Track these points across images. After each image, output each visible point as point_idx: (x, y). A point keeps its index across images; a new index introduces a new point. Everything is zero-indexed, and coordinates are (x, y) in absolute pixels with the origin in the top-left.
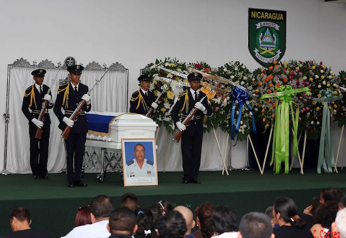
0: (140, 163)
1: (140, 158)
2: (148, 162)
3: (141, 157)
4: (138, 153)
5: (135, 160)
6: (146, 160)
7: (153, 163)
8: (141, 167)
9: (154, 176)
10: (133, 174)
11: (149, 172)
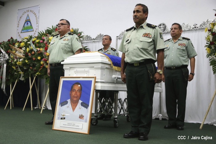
0: (74, 104)
1: (75, 99)
2: (82, 104)
3: (76, 97)
4: (74, 93)
5: (69, 101)
6: (80, 101)
7: (88, 105)
8: (74, 109)
9: (86, 122)
10: (64, 117)
11: (81, 117)
